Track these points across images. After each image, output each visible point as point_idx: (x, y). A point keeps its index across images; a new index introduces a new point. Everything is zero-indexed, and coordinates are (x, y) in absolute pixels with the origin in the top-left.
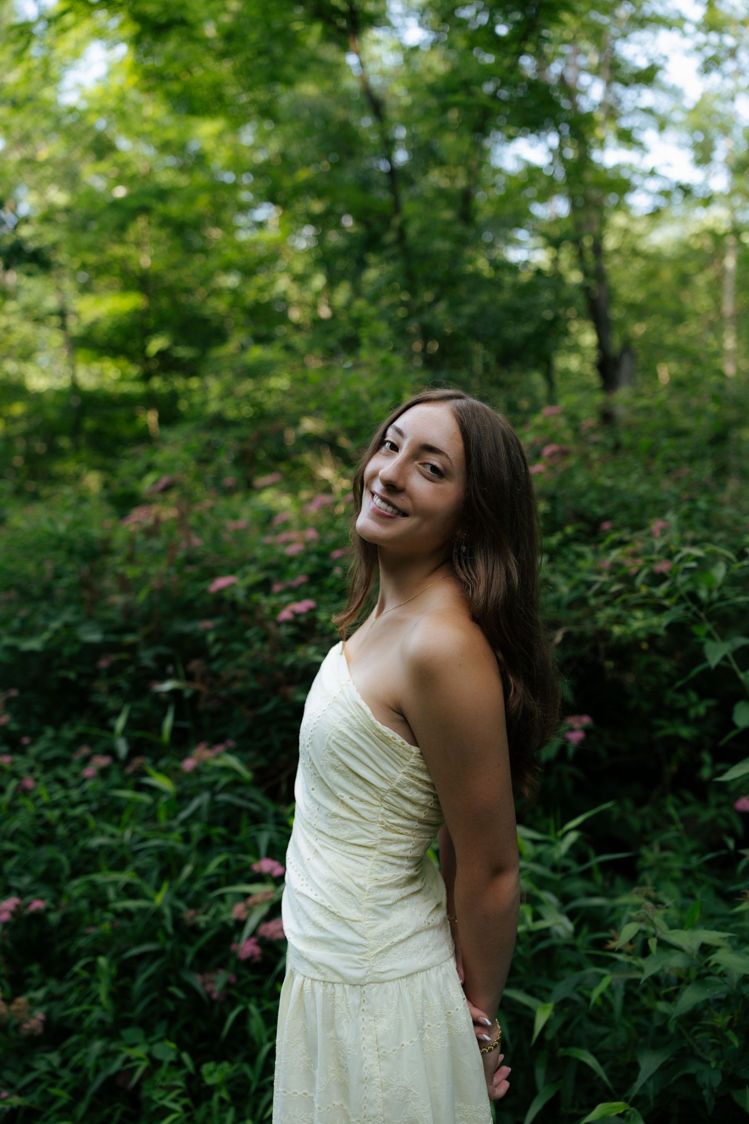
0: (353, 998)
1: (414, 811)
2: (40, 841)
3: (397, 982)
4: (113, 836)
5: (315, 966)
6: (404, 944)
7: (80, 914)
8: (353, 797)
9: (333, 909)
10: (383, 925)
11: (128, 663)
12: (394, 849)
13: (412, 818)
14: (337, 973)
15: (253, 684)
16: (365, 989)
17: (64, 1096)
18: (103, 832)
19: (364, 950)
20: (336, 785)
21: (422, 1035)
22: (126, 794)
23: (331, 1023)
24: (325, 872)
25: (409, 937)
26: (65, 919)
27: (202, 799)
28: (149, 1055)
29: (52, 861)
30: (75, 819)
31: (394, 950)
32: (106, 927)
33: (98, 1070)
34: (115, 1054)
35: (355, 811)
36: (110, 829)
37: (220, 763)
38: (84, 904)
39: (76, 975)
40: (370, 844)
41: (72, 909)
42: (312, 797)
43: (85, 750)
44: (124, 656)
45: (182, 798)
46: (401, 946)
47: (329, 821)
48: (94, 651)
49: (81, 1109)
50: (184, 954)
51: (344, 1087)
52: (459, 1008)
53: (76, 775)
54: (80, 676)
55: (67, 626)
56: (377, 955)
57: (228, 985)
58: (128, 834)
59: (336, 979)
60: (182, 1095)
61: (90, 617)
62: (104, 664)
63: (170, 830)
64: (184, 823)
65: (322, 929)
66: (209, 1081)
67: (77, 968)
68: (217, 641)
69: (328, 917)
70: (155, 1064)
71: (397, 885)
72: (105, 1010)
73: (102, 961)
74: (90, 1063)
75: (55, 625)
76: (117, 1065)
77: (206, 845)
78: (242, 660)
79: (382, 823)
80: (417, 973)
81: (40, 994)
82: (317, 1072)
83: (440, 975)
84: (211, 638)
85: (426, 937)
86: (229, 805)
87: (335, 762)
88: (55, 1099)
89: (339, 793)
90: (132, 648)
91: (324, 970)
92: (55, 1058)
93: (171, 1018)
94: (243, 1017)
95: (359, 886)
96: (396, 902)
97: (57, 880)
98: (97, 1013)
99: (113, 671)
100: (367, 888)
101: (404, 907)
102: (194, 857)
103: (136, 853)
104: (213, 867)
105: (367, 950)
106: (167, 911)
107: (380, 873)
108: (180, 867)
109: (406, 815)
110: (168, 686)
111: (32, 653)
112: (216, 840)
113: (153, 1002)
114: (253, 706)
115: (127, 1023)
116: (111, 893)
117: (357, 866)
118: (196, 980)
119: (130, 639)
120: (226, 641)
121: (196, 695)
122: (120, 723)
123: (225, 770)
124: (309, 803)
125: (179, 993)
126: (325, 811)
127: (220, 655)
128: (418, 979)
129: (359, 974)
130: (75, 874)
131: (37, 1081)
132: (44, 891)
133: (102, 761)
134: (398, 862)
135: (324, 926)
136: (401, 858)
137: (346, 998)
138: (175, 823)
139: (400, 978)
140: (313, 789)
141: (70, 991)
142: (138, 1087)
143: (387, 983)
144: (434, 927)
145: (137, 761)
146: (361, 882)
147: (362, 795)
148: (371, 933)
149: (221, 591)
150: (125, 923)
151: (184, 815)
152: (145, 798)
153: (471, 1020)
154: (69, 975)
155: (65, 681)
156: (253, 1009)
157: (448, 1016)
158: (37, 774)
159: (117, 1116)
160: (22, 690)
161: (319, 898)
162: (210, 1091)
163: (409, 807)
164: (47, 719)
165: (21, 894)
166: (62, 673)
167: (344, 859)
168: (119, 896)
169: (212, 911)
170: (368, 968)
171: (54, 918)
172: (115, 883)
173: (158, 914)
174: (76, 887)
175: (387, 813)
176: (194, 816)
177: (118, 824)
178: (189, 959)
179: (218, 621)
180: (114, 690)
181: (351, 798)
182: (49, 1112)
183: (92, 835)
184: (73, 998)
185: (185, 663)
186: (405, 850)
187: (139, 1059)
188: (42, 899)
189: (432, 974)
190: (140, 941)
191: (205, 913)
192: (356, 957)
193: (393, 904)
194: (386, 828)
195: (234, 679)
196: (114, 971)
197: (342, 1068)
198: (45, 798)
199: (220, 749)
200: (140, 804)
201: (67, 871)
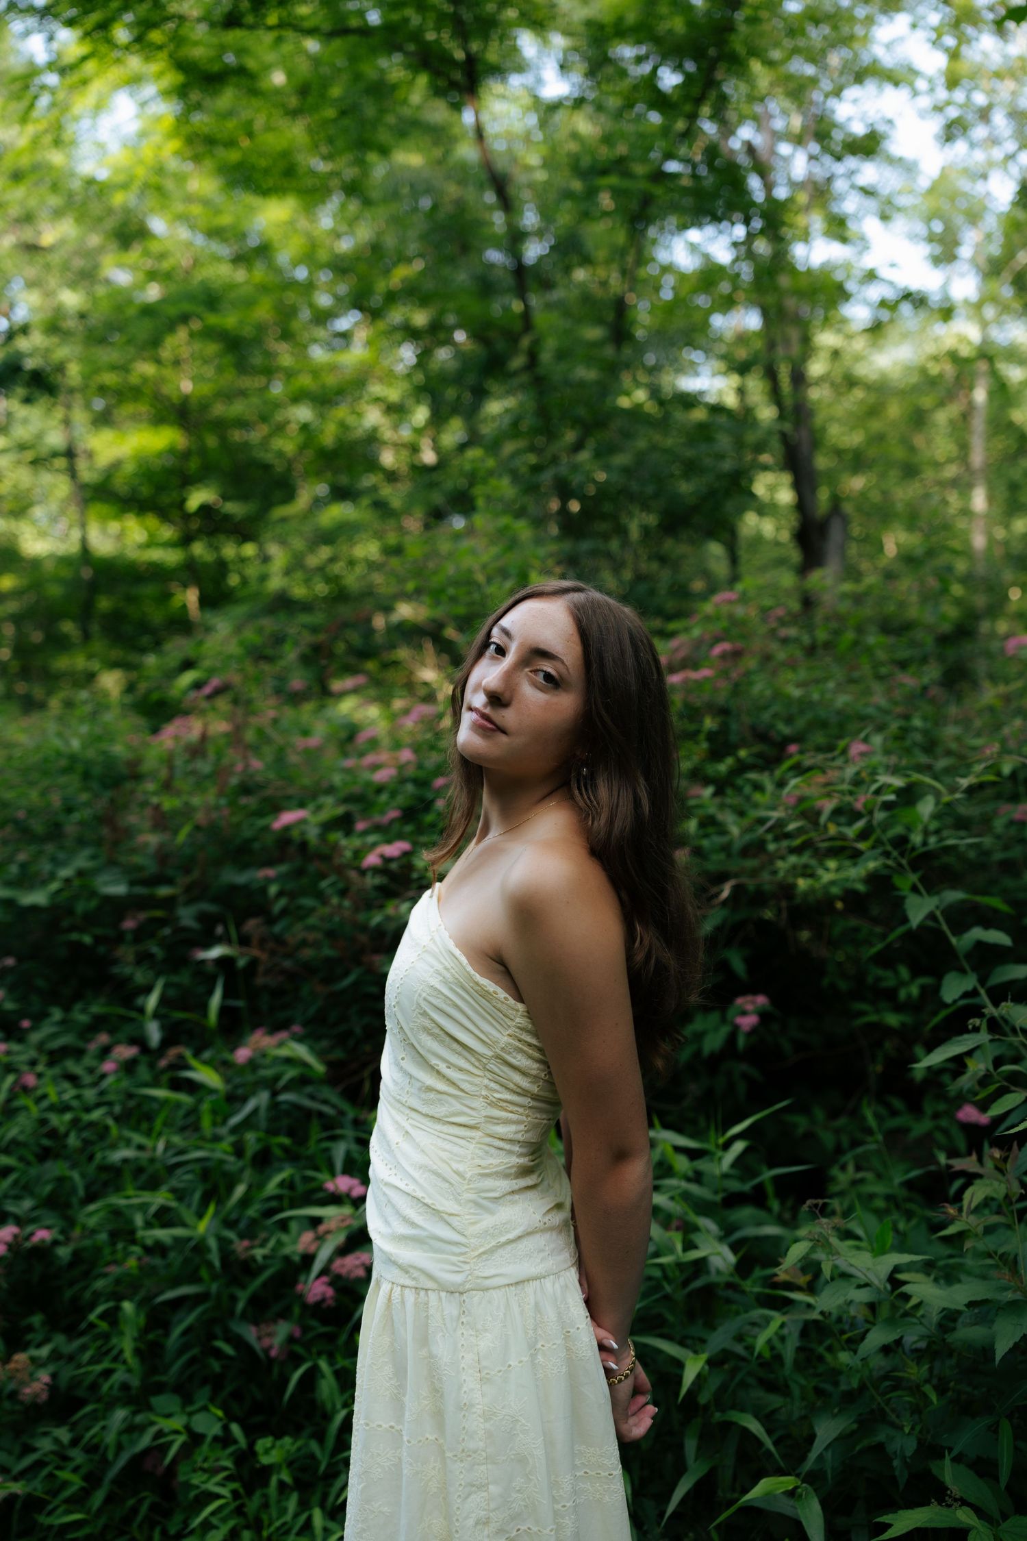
0: (451, 1308)
1: (524, 1083)
2: (45, 1155)
3: (503, 1290)
4: (140, 1147)
5: (405, 1269)
6: (514, 1245)
7: (98, 1250)
8: (450, 1065)
9: (427, 1201)
10: (488, 1221)
11: (162, 922)
12: (501, 1130)
13: (523, 1093)
14: (431, 1277)
15: (328, 952)
16: (465, 1297)
17: (77, 1481)
18: (128, 1142)
19: (464, 1250)
20: (429, 1051)
21: (533, 1357)
22: (160, 1093)
23: (424, 1340)
24: (419, 1158)
25: (520, 1238)
26: (76, 1254)
27: (261, 1099)
28: (188, 1428)
29: (61, 1180)
30: (91, 1124)
31: (500, 1251)
32: (132, 1263)
33: (120, 1447)
34: (141, 1429)
35: (453, 1083)
36: (138, 1138)
37: (284, 1052)
38: (103, 1237)
39: (92, 1326)
40: (472, 1123)
41: (87, 1243)
42: (401, 1069)
43: (103, 1038)
44: (159, 913)
45: (234, 1099)
46: (509, 1247)
47: (423, 1096)
48: (117, 907)
49: (98, 1498)
50: (233, 1299)
51: (439, 1416)
52: (581, 1327)
53: (91, 1071)
54: (98, 940)
55: (81, 873)
56: (479, 1255)
57: (291, 1340)
58: (161, 1146)
59: (430, 1284)
60: (228, 1478)
61: (112, 863)
62: (129, 924)
63: (217, 1139)
64: (235, 1130)
65: (413, 1224)
66: (265, 1460)
67: (92, 1317)
68: (280, 894)
69: (420, 1210)
70: (195, 1439)
71: (506, 1176)
72: (129, 1371)
73: (127, 1306)
74: (110, 1438)
75: (65, 873)
76: (145, 1441)
77: (263, 1160)
78: (312, 920)
79: (486, 1097)
80: (528, 1280)
81: (44, 1352)
82: (407, 1399)
83: (557, 1286)
84: (273, 890)
85: (541, 1240)
86: (296, 1107)
87: (428, 1023)
88: (65, 1484)
89: (434, 1061)
90: (169, 902)
91: (416, 1274)
92: (64, 1434)
93: (217, 1383)
94: (311, 1377)
95: (457, 1173)
96: (504, 1196)
97: (68, 1205)
98: (119, 1376)
99: (140, 935)
100: (468, 1176)
101: (514, 1203)
102: (248, 1174)
103: (172, 1169)
104: (272, 1187)
105: (467, 1250)
106: (212, 1243)
107: (483, 1159)
108: (230, 1189)
109: (515, 1088)
110: (216, 952)
111: (34, 909)
112: (278, 1152)
113: (192, 1361)
114: (327, 981)
115: (159, 1389)
116: (139, 1220)
117: (456, 1149)
118: (250, 1333)
119: (164, 891)
120: (292, 895)
121: (253, 964)
122: (152, 1001)
123: (289, 1061)
124: (398, 1076)
125: (228, 1349)
126: (418, 1085)
127: (284, 912)
128: (530, 1288)
129: (458, 1278)
130: (91, 1198)
131: (40, 1464)
132: (50, 1218)
133: (126, 1052)
134: (507, 1147)
135: (416, 1221)
136: (511, 1141)
137: (442, 1308)
138: (223, 1131)
139: (508, 1285)
140: (403, 1059)
141: (84, 1348)
142: (171, 1470)
143: (491, 1291)
144: (551, 1229)
145: (173, 1052)
146: (461, 1168)
147: (462, 1063)
148: (472, 1230)
149: (287, 828)
150: (157, 1261)
151: (235, 1120)
152: (185, 1098)
153: (595, 1344)
154: (83, 1326)
155: (78, 945)
156: (323, 1365)
157: (567, 1336)
158: (40, 1068)
159: (144, 1509)
160: (20, 960)
161: (409, 1189)
162: (267, 1471)
163: (518, 1078)
164: (53, 997)
165: (20, 1221)
166: (74, 936)
167: (439, 1140)
168: (148, 1225)
169: (272, 1243)
170: (468, 1272)
171: (64, 1252)
172: (143, 1207)
173: (200, 1248)
174: (92, 1215)
175: (492, 1085)
176: (247, 1124)
177: (148, 1133)
178: (240, 1306)
179: (283, 868)
180: (144, 958)
181: (449, 1068)
182: (56, 1502)
183: (114, 1147)
184: (87, 1356)
185: (238, 925)
186: (516, 1133)
187: (177, 1432)
188: (48, 1228)
189: (548, 1283)
190: (176, 1282)
191: (262, 1245)
192: (454, 1259)
193: (500, 1198)
194: (492, 1104)
195: (304, 943)
196: (142, 1320)
197: (437, 1392)
198: (53, 1098)
199: (283, 1035)
200: (178, 1105)
201: (81, 1192)
